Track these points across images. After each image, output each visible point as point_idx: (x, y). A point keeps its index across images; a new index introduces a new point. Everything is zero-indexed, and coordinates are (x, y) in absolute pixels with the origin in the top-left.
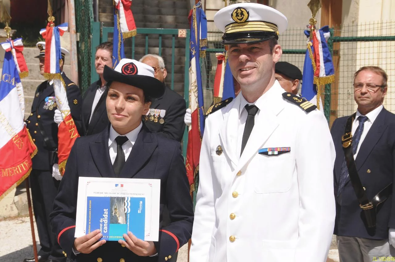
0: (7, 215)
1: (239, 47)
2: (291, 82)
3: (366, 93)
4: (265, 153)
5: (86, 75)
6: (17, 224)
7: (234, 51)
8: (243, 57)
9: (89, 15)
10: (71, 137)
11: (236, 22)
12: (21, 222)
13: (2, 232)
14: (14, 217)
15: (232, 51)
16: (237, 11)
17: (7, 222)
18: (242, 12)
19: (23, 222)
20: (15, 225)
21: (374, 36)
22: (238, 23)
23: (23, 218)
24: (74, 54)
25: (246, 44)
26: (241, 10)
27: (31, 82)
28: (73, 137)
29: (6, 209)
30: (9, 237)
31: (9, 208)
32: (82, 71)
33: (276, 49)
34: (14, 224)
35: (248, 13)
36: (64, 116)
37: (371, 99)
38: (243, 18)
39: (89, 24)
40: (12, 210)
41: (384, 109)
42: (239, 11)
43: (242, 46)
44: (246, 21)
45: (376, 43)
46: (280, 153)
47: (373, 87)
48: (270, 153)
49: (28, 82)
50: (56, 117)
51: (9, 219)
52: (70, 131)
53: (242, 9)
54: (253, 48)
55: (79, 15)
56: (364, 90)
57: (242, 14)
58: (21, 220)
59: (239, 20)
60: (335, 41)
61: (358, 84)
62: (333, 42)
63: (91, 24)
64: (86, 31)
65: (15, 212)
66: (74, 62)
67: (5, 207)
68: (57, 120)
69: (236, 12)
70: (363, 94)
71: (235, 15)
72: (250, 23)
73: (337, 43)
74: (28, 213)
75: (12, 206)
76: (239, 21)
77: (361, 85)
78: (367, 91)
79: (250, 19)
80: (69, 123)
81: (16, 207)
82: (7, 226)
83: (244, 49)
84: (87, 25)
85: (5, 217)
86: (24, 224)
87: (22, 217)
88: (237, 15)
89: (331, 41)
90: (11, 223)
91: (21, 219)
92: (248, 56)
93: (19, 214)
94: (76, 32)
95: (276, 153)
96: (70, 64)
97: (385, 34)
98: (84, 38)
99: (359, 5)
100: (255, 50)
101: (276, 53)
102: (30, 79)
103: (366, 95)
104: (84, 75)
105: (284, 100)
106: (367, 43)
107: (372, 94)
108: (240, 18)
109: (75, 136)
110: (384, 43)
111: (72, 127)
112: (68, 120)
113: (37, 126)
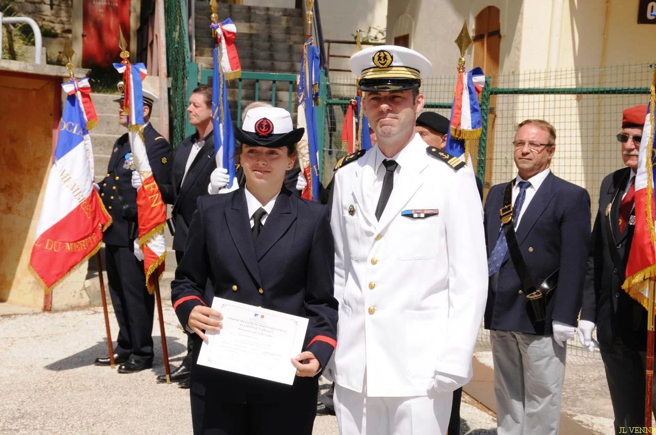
0: (75, 304)
1: (380, 95)
2: (439, 137)
3: (528, 153)
4: (410, 216)
5: (179, 131)
6: (87, 314)
7: (374, 99)
8: (384, 106)
9: (184, 54)
10: (153, 206)
11: (377, 67)
12: (93, 312)
13: (68, 324)
14: (84, 306)
15: (372, 99)
16: (380, 54)
17: (76, 312)
18: (385, 56)
19: (96, 312)
20: (85, 316)
22: (380, 68)
23: (96, 308)
24: (165, 103)
25: (388, 92)
26: (384, 54)
27: (110, 137)
28: (156, 205)
29: (74, 296)
30: (77, 331)
31: (78, 295)
32: (175, 124)
33: (419, 98)
34: (84, 315)
35: (392, 57)
36: (143, 179)
37: (534, 161)
38: (386, 62)
39: (185, 65)
40: (83, 298)
41: (550, 174)
42: (382, 55)
43: (383, 94)
44: (390, 66)
46: (427, 216)
47: (538, 146)
48: (415, 215)
49: (105, 138)
50: (134, 180)
51: (78, 309)
52: (149, 198)
53: (385, 52)
54: (395, 97)
55: (171, 55)
56: (526, 149)
57: (385, 58)
58: (93, 311)
59: (382, 64)
60: (491, 93)
61: (519, 142)
63: (187, 65)
64: (180, 75)
65: (86, 300)
66: (164, 114)
67: (73, 294)
68: (135, 184)
69: (379, 56)
70: (524, 155)
71: (376, 58)
72: (394, 69)
73: (495, 96)
74: (101, 301)
75: (81, 292)
76: (381, 66)
77: (522, 143)
78: (529, 151)
79: (394, 64)
80: (151, 188)
81: (88, 294)
82: (75, 318)
83: (385, 97)
84: (182, 67)
85: (73, 306)
86: (96, 315)
87: (94, 306)
88: (379, 59)
89: (488, 92)
90: (80, 313)
91: (92, 308)
92: (390, 105)
93: (90, 303)
94: (166, 75)
95: (422, 216)
96: (159, 117)
98: (177, 84)
99: (520, 52)
100: (397, 99)
101: (419, 102)
102: (107, 134)
103: (527, 157)
104: (177, 131)
107: (535, 154)
108: (383, 62)
109: (158, 204)
111: (153, 193)
112: (148, 184)
113: (114, 190)
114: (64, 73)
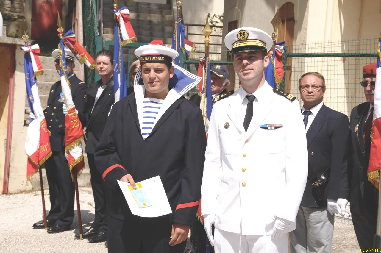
0: (23, 189)
1: (242, 56)
3: (312, 92)
4: (266, 128)
5: (90, 79)
6: (31, 196)
7: (239, 59)
8: (245, 62)
9: (94, 31)
10: (73, 127)
12: (35, 195)
13: (18, 202)
14: (29, 191)
15: (238, 59)
16: (241, 32)
17: (23, 195)
18: (244, 33)
19: (36, 195)
20: (30, 197)
21: (319, 53)
22: (241, 40)
23: (37, 192)
25: (246, 54)
26: (243, 32)
28: (75, 127)
29: (22, 184)
30: (24, 206)
31: (25, 183)
32: (88, 76)
33: (266, 59)
34: (28, 196)
35: (248, 33)
36: (68, 109)
37: (316, 97)
38: (244, 37)
39: (94, 38)
40: (28, 185)
41: (324, 105)
42: (242, 32)
43: (244, 55)
44: (247, 39)
45: (320, 58)
46: (276, 128)
48: (269, 128)
49: (43, 84)
50: (64, 109)
51: (25, 192)
52: (71, 122)
53: (244, 31)
55: (86, 31)
57: (244, 34)
58: (35, 194)
59: (242, 38)
60: (288, 56)
61: (304, 86)
62: (287, 57)
63: (96, 38)
64: (91, 44)
65: (30, 187)
66: (81, 69)
67: (22, 183)
68: (64, 112)
69: (240, 33)
70: (309, 93)
71: (239, 35)
73: (290, 58)
74: (40, 188)
75: (27, 182)
77: (307, 86)
78: (313, 91)
79: (249, 38)
80: (72, 116)
81: (31, 183)
82: (23, 198)
83: (245, 57)
84: (92, 39)
85: (22, 191)
86: (37, 196)
87: (35, 191)
88: (241, 35)
89: (285, 56)
90: (26, 195)
91: (34, 192)
93: (33, 189)
94: (83, 44)
95: (273, 128)
96: (78, 71)
97: (326, 51)
98: (90, 50)
99: (307, 31)
101: (266, 61)
102: (45, 81)
103: (312, 94)
104: (90, 80)
105: (274, 93)
106: (313, 59)
107: (316, 93)
108: (243, 37)
109: (77, 126)
110: (326, 58)
111: (74, 119)
112: (71, 113)
113: (53, 116)
114: (17, 42)
